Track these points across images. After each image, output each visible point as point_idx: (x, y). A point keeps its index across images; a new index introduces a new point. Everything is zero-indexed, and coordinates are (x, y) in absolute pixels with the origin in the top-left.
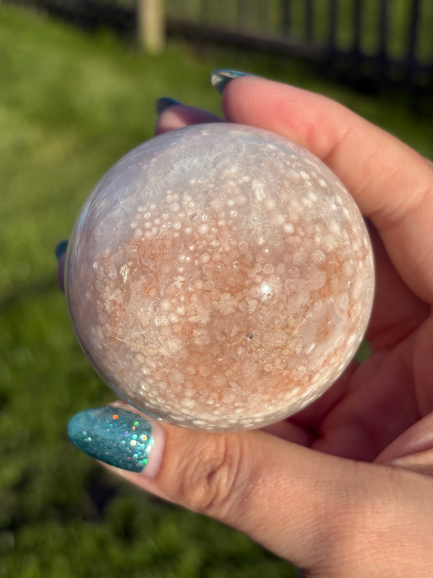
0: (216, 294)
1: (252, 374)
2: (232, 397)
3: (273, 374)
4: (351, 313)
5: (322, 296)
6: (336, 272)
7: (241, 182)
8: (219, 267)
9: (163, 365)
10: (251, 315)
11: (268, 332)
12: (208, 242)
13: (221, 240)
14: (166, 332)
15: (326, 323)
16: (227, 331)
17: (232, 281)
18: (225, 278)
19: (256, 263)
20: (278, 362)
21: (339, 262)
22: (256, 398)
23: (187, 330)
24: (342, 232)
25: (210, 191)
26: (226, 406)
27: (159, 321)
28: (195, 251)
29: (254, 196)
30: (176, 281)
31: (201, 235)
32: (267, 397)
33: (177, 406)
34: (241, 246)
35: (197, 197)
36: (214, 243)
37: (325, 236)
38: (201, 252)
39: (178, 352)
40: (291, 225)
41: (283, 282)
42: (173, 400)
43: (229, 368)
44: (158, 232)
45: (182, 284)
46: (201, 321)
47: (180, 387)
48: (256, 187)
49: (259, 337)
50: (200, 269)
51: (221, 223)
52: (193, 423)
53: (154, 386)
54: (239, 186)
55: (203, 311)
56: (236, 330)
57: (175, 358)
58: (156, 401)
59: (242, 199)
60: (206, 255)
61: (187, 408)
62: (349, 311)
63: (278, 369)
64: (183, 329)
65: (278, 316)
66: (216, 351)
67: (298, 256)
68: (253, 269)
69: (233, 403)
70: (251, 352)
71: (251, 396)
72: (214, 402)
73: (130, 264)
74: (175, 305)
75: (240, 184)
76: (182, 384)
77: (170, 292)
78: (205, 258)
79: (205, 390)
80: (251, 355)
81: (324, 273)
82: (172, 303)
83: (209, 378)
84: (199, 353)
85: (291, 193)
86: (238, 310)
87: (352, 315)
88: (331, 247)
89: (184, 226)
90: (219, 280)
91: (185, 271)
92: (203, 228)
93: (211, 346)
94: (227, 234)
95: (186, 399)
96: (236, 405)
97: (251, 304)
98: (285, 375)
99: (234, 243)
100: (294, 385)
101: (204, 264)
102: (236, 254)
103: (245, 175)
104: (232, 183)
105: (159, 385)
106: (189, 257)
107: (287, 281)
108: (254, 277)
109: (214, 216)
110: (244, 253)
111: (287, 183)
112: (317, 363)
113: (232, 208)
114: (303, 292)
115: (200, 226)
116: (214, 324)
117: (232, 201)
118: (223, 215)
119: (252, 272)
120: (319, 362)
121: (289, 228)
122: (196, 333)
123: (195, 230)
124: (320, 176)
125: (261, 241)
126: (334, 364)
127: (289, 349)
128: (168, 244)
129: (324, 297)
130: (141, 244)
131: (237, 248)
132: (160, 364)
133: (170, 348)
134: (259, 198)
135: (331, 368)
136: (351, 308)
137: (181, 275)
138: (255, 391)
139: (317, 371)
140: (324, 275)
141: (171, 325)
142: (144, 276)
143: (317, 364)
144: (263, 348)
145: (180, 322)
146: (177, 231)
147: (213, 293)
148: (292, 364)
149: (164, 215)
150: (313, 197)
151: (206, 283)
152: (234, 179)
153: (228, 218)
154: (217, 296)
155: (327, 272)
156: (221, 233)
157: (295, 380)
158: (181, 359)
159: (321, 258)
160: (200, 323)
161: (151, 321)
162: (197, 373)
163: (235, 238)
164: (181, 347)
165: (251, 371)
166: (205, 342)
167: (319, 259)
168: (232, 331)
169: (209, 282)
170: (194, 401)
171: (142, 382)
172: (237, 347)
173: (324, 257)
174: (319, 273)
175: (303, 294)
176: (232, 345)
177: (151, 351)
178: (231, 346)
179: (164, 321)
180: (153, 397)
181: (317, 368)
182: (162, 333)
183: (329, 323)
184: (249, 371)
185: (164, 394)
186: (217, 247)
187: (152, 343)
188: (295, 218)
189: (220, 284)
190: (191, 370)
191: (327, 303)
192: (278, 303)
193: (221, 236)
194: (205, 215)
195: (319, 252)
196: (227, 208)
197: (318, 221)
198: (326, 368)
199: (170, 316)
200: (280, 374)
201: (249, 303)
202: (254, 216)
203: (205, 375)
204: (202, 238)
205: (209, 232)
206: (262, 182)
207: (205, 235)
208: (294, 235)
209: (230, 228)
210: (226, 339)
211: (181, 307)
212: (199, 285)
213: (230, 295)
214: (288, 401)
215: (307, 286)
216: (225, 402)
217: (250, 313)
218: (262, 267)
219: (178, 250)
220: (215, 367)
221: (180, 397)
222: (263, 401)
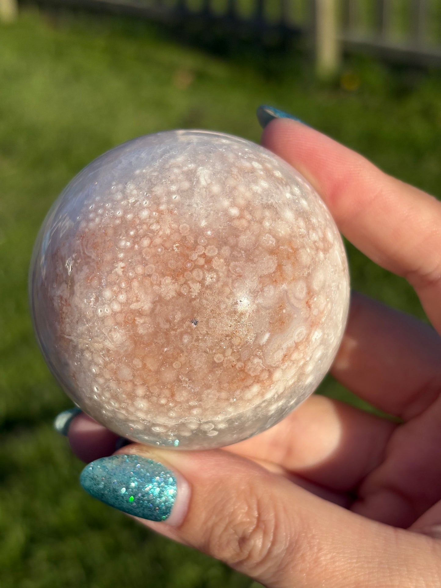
0: (157, 278)
1: (202, 366)
2: (185, 394)
3: (225, 365)
4: (311, 305)
5: (274, 282)
6: (289, 258)
7: (185, 169)
8: (159, 250)
9: (109, 360)
10: (194, 299)
11: (214, 317)
12: (148, 226)
13: (161, 223)
14: (110, 322)
15: (280, 311)
16: (171, 317)
17: (172, 264)
18: (165, 261)
19: (198, 244)
20: (229, 352)
21: (292, 248)
22: (211, 395)
23: (130, 318)
24: (296, 219)
25: (154, 178)
26: (180, 405)
27: (102, 311)
28: (136, 236)
29: (198, 182)
30: (117, 267)
31: (141, 219)
32: (224, 395)
33: (131, 409)
34: (182, 228)
35: (140, 184)
36: (154, 227)
37: (275, 221)
38: (141, 237)
39: (122, 344)
40: (237, 208)
41: (228, 265)
42: (126, 401)
43: (176, 359)
44: (101, 221)
45: (122, 270)
46: (143, 307)
47: (130, 385)
48: (201, 173)
49: (204, 323)
50: (140, 253)
51: (163, 207)
52: (152, 430)
53: (105, 387)
54: (183, 173)
55: (144, 296)
56: (179, 316)
57: (120, 350)
58: (111, 405)
59: (186, 185)
60: (146, 239)
61: (140, 410)
62: (308, 302)
63: (229, 360)
64: (125, 318)
65: (224, 300)
66: (160, 340)
67: (244, 239)
68: (195, 251)
69: (188, 401)
70: (197, 340)
71: (205, 392)
72: (167, 401)
73: (74, 256)
74: (117, 292)
75: (184, 171)
76: (131, 381)
77: (111, 279)
78: (146, 242)
79: (154, 386)
80: (198, 344)
81: (275, 258)
82: (113, 291)
83: (158, 372)
84: (144, 344)
85: (238, 179)
86: (180, 294)
87: (312, 306)
88: (283, 232)
89: (125, 212)
90: (159, 263)
91: (125, 257)
92: (143, 213)
93: (155, 334)
94: (168, 218)
95: (138, 399)
96: (191, 403)
97: (193, 287)
98: (239, 368)
99: (174, 226)
100: (252, 382)
101: (144, 248)
102: (176, 237)
103: (191, 163)
104: (176, 171)
105: (109, 385)
106: (129, 242)
107: (232, 264)
108: (196, 260)
109: (156, 201)
110: (185, 235)
111: (235, 171)
112: (275, 356)
113: (174, 193)
114: (250, 276)
115: (141, 211)
116: (157, 311)
117: (174, 186)
118: (164, 199)
119: (194, 254)
120: (278, 356)
121: (234, 212)
122: (139, 321)
123: (136, 216)
124: (276, 168)
125: (203, 223)
126: (297, 361)
127: (240, 338)
128: (110, 232)
129: (275, 283)
130: (84, 235)
131: (178, 231)
132: (107, 359)
133: (115, 340)
134: (203, 183)
135: (295, 365)
136: (310, 299)
137: (122, 260)
138: (209, 387)
139: (277, 367)
140: (274, 259)
141: (114, 314)
142: (87, 266)
143: (276, 358)
144: (211, 335)
145: (122, 310)
146: (119, 218)
147: (154, 277)
148: (246, 355)
149: (107, 205)
150: (264, 184)
151: (147, 267)
152: (179, 167)
153: (169, 202)
154: (158, 280)
155: (277, 256)
156: (162, 217)
157: (252, 375)
158: (126, 351)
159: (271, 242)
160: (142, 309)
161: (95, 312)
162: (144, 365)
163: (177, 221)
164: (125, 337)
165: (200, 362)
166: (148, 330)
167: (268, 243)
168: (175, 317)
169: (149, 265)
170: (145, 400)
171: (93, 383)
172: (182, 334)
173: (273, 242)
174: (268, 257)
175: (250, 278)
176: (177, 332)
177: (97, 345)
178: (176, 334)
179: (107, 310)
180: (107, 400)
181: (277, 362)
182: (106, 324)
183: (284, 311)
184: (198, 362)
185: (116, 395)
186: (157, 230)
187: (97, 336)
188: (241, 202)
189: (160, 267)
190: (137, 363)
191: (280, 289)
192: (223, 286)
193: (161, 219)
194: (146, 201)
195: (268, 236)
196: (169, 193)
197: (269, 207)
198: (288, 365)
199: (111, 304)
200: (233, 366)
201: (191, 287)
202: (197, 199)
203: (152, 369)
204: (142, 223)
205: (150, 217)
206: (209, 169)
207: (145, 219)
208: (240, 218)
209: (171, 212)
210: (170, 327)
211: (122, 294)
212: (140, 269)
213: (171, 278)
214: (249, 401)
215: (255, 270)
216: (178, 401)
217: (193, 297)
218: (204, 249)
219: (120, 237)
220: (162, 359)
221: (132, 396)
222: (219, 399)
